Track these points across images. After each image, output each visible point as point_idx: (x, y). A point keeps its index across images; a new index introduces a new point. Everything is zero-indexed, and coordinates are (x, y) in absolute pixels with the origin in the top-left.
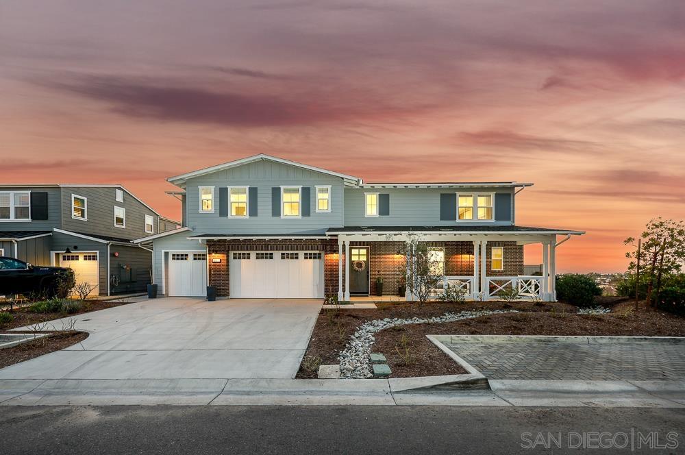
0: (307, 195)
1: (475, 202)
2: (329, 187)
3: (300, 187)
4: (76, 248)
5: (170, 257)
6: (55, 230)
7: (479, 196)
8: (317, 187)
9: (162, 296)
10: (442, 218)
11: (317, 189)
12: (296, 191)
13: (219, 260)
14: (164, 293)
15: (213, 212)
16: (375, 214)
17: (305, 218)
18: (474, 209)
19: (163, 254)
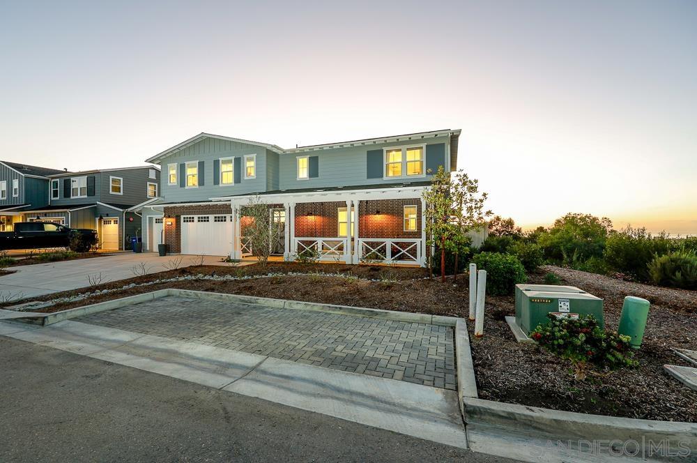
0: (238, 164)
1: (404, 156)
2: (254, 156)
3: (233, 158)
4: (107, 215)
5: (154, 221)
6: (98, 203)
7: (408, 149)
8: (246, 157)
9: (146, 251)
10: (369, 177)
11: (245, 159)
12: (230, 162)
13: (170, 223)
14: (148, 249)
15: (176, 184)
16: (306, 176)
17: (237, 184)
18: (404, 163)
19: (148, 219)
